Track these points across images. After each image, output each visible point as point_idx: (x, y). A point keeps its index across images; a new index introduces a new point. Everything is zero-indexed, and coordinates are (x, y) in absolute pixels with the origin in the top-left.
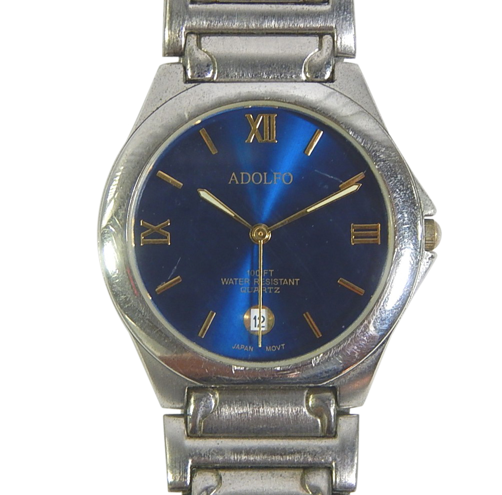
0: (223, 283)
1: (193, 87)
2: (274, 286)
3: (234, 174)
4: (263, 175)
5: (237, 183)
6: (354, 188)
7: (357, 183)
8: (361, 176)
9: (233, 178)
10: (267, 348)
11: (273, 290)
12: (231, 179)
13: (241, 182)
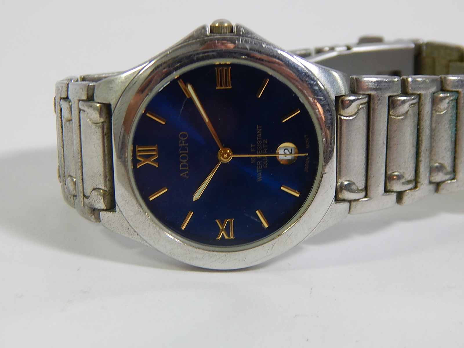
0: (261, 180)
1: (118, 207)
2: (262, 144)
3: (181, 175)
4: (182, 154)
5: (187, 172)
6: (190, 88)
7: (186, 86)
8: (181, 84)
9: (184, 175)
10: (307, 147)
11: (266, 144)
12: (185, 176)
13: (187, 169)
